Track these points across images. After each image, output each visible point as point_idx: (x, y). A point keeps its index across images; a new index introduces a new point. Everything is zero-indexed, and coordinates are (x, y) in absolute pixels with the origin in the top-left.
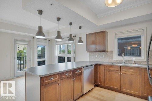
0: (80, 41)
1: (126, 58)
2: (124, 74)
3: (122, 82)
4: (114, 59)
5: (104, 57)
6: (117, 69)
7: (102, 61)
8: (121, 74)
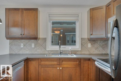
2: (63, 68)
4: (48, 49)
5: (34, 47)
6: (56, 63)
7: (31, 53)
8: (61, 68)
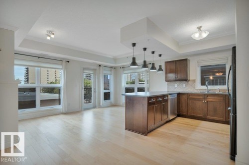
0: (160, 69)
1: (210, 87)
3: (206, 109)
4: (197, 88)
5: (185, 86)
6: (201, 97)
8: (206, 101)
